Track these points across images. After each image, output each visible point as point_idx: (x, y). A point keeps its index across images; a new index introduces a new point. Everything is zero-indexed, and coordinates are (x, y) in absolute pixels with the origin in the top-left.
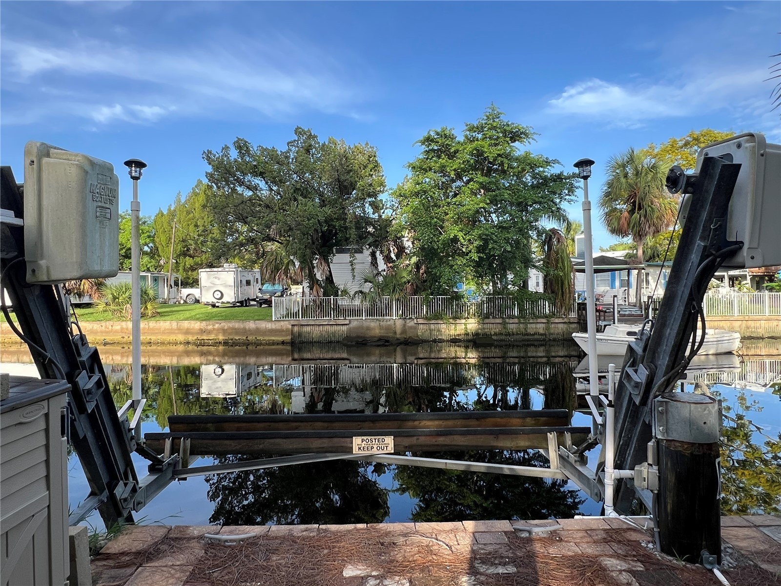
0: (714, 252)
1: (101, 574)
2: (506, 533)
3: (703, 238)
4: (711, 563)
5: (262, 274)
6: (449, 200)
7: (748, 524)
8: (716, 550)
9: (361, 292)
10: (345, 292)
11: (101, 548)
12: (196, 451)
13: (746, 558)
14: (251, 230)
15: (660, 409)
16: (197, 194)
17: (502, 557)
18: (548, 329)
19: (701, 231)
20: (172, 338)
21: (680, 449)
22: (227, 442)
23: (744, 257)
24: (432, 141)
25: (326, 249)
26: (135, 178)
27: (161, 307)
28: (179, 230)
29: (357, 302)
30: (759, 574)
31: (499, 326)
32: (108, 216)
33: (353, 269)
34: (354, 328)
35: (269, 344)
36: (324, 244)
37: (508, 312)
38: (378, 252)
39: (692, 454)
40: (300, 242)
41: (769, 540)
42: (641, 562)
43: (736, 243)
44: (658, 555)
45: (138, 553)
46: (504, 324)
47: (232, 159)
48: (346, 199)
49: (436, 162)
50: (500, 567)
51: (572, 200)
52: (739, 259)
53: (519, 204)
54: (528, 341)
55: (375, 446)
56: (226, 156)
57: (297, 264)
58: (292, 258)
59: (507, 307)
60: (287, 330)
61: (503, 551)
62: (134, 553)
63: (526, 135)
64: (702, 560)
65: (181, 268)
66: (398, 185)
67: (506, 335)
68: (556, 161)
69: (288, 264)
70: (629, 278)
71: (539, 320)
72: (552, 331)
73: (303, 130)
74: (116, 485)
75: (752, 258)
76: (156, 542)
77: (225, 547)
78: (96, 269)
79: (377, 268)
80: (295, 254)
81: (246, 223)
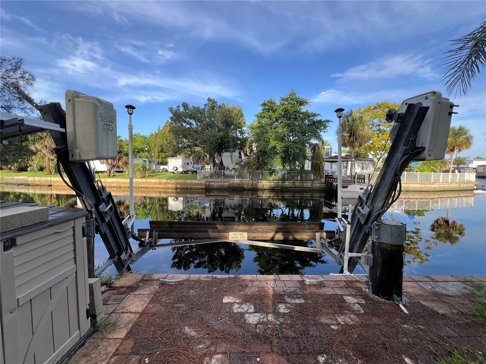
0: (410, 152)
1: (110, 297)
2: (299, 281)
3: (404, 145)
4: (398, 301)
5: (193, 160)
6: (272, 130)
7: (412, 280)
8: (400, 294)
9: (234, 168)
10: (228, 168)
11: (113, 283)
12: (160, 237)
13: (413, 298)
14: (189, 142)
15: (376, 228)
16: (167, 127)
17: (297, 294)
18: (312, 185)
19: (404, 141)
20: (157, 186)
21: (386, 247)
22: (174, 233)
23: (425, 155)
24: (266, 105)
25: (220, 150)
26: (131, 114)
27: (152, 173)
28: (159, 141)
29: (233, 173)
30: (421, 307)
31: (292, 184)
32: (111, 129)
33: (232, 159)
34: (231, 184)
35: (196, 189)
36: (219, 149)
37: (295, 178)
38: (242, 152)
39: (391, 250)
40: (209, 147)
41: (422, 289)
42: (364, 299)
43: (422, 148)
44: (372, 295)
45: (128, 287)
46: (294, 183)
47: (181, 111)
48: (229, 129)
49: (267, 114)
50: (297, 300)
51: (325, 132)
52: (422, 156)
53: (302, 133)
54: (303, 190)
55: (239, 237)
56: (178, 110)
57: (208, 156)
58: (206, 154)
59: (295, 176)
60: (204, 184)
61: (298, 291)
62: (127, 287)
63: (306, 103)
64: (393, 299)
65: (160, 157)
66: (251, 124)
67: (295, 188)
68: (319, 115)
69: (204, 156)
70: (347, 165)
71: (309, 182)
72: (314, 187)
73: (211, 99)
74: (122, 253)
75: (430, 155)
76: (137, 282)
77: (169, 285)
78: (104, 155)
79: (241, 158)
80: (207, 152)
81: (187, 139)
